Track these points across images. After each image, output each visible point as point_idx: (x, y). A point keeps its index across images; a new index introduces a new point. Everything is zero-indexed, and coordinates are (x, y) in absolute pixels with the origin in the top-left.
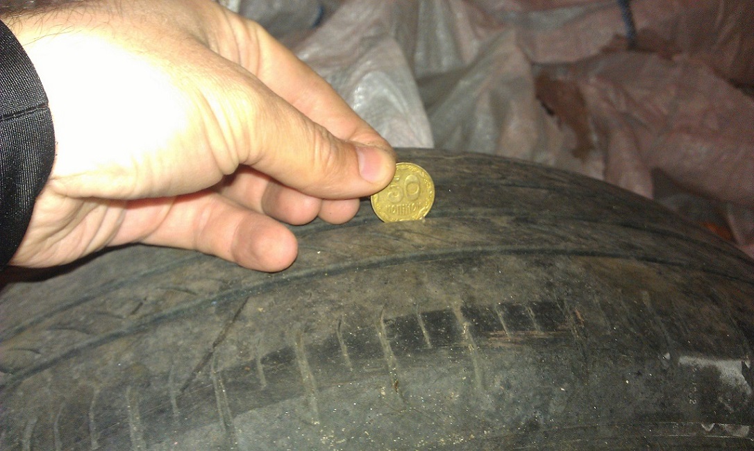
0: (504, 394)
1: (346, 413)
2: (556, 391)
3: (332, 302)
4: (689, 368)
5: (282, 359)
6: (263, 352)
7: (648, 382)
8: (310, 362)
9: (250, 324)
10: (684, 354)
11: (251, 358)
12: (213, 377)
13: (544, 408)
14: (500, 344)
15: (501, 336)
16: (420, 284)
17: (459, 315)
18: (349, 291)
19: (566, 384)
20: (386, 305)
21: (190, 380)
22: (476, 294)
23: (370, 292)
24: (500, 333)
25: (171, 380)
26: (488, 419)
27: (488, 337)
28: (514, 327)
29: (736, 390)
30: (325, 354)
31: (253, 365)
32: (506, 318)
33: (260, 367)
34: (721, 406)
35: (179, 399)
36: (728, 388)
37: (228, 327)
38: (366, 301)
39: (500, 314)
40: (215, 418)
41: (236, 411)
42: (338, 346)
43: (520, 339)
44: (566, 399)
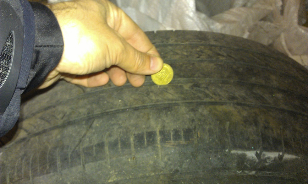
0: (167, 162)
1: (118, 166)
2: (185, 161)
3: (119, 124)
4: (234, 154)
5: (101, 145)
6: (96, 143)
7: (218, 159)
8: (109, 148)
9: (94, 131)
10: (234, 149)
11: (92, 145)
12: (81, 150)
13: (181, 166)
14: (168, 146)
15: (169, 143)
16: (149, 119)
17: (158, 133)
18: (126, 120)
19: (189, 159)
20: (136, 128)
21: (74, 149)
22: (166, 124)
23: (132, 122)
24: (170, 141)
25: (69, 148)
26: (162, 169)
27: (165, 143)
28: (175, 139)
29: (252, 161)
30: (114, 145)
31: (92, 147)
32: (173, 136)
33: (94, 148)
34: (246, 165)
35: (71, 155)
36: (249, 160)
37: (88, 130)
38: (130, 125)
39: (172, 133)
40: (80, 164)
41: (86, 162)
42: (118, 143)
43: (176, 144)
44: (188, 163)
